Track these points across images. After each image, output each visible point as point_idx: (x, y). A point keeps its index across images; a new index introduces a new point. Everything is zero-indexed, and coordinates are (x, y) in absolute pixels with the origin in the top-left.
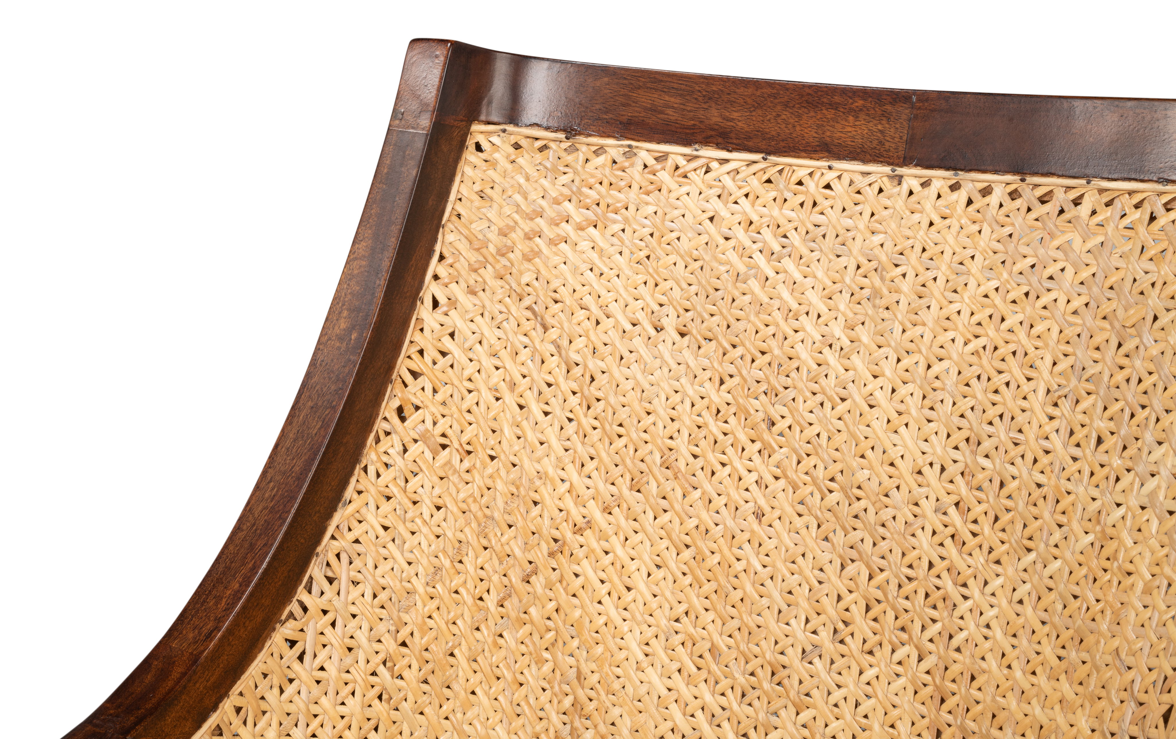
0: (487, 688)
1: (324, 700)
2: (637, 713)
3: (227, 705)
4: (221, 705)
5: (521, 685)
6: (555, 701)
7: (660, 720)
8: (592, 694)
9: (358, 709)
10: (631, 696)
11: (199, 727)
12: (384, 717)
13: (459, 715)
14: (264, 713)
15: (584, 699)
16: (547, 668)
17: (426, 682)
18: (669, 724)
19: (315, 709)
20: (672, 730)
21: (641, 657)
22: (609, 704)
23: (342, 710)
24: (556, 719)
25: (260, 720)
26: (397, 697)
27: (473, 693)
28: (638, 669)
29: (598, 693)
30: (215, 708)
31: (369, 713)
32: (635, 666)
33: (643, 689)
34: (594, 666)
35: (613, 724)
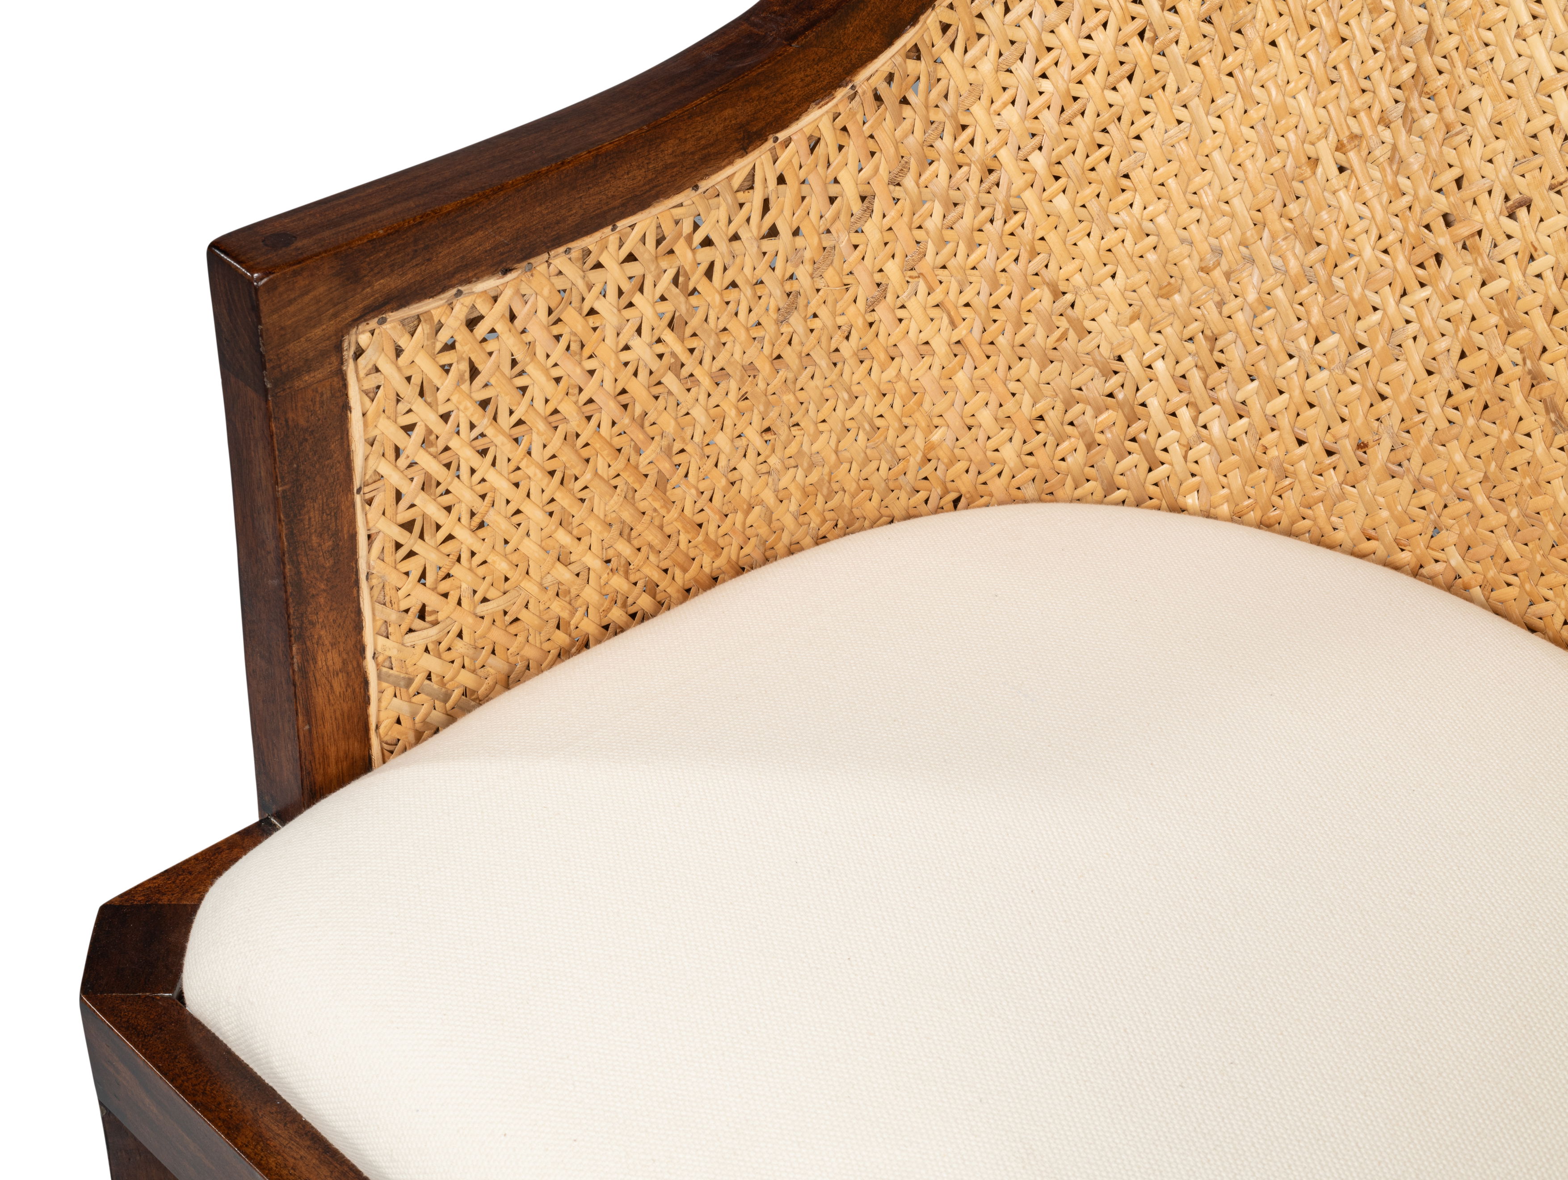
0: (1295, 38)
1: (1063, 29)
2: (1504, 97)
3: (931, 20)
4: (922, 18)
5: (1344, 40)
6: (1389, 68)
7: (1537, 111)
8: (1444, 64)
9: (1109, 47)
10: (1500, 73)
11: (890, 43)
12: (1143, 62)
13: (1249, 73)
14: (980, 36)
15: (1432, 71)
16: (1385, 21)
17: (1209, 21)
18: (1549, 119)
19: (1049, 40)
20: (1552, 128)
21: (1526, 18)
22: (1465, 81)
23: (1087, 45)
24: (1385, 93)
25: (973, 45)
26: (1165, 36)
27: (1273, 44)
28: (1517, 36)
29: (1453, 64)
30: (913, 20)
31: (1123, 53)
32: (1514, 32)
33: (1520, 65)
34: (1453, 25)
35: (1466, 110)
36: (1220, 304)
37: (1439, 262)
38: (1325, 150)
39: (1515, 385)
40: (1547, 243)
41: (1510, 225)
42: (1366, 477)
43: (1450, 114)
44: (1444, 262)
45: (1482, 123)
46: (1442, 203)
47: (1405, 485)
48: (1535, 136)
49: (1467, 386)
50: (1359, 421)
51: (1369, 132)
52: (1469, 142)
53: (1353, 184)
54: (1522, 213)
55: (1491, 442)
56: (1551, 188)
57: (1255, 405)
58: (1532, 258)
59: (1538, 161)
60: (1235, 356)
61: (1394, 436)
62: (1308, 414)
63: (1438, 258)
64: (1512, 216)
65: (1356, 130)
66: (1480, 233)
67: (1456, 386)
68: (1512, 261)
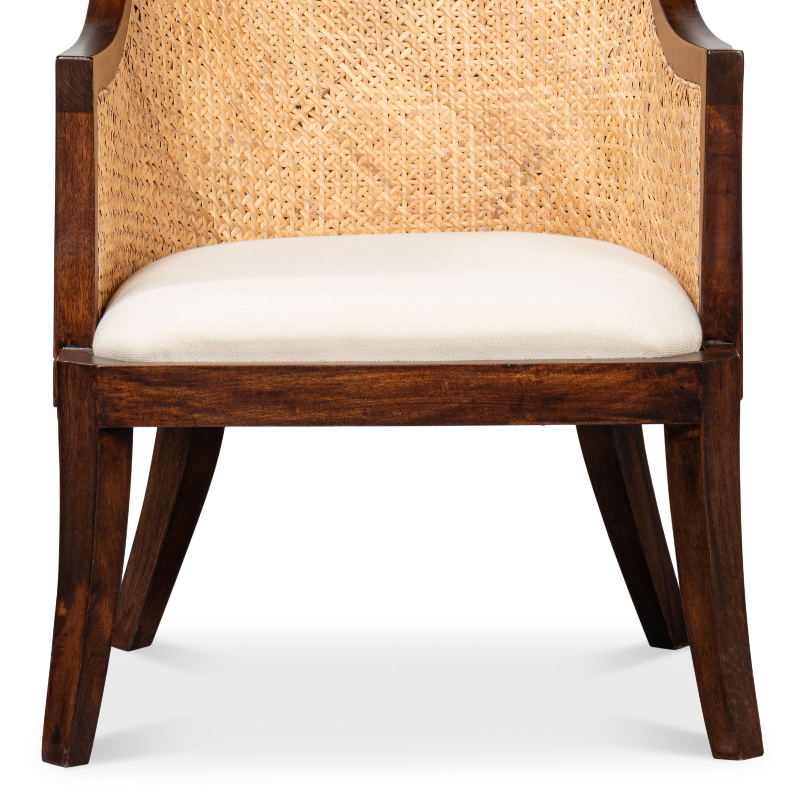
36: (226, 162)
37: (301, 126)
38: (242, 91)
39: (351, 163)
40: (342, 104)
41: (324, 102)
42: (303, 224)
43: (284, 66)
44: (303, 124)
45: (299, 66)
46: (295, 101)
47: (321, 221)
48: (321, 65)
49: (331, 171)
50: (294, 200)
51: (256, 81)
52: (296, 74)
53: (257, 103)
54: (327, 96)
55: (349, 189)
56: (335, 82)
57: (250, 206)
58: (338, 112)
59: (325, 74)
60: (238, 185)
61: (309, 202)
62: (271, 204)
63: (300, 124)
64: (324, 98)
65: (251, 81)
66: (314, 109)
67: (327, 172)
68: (330, 115)
